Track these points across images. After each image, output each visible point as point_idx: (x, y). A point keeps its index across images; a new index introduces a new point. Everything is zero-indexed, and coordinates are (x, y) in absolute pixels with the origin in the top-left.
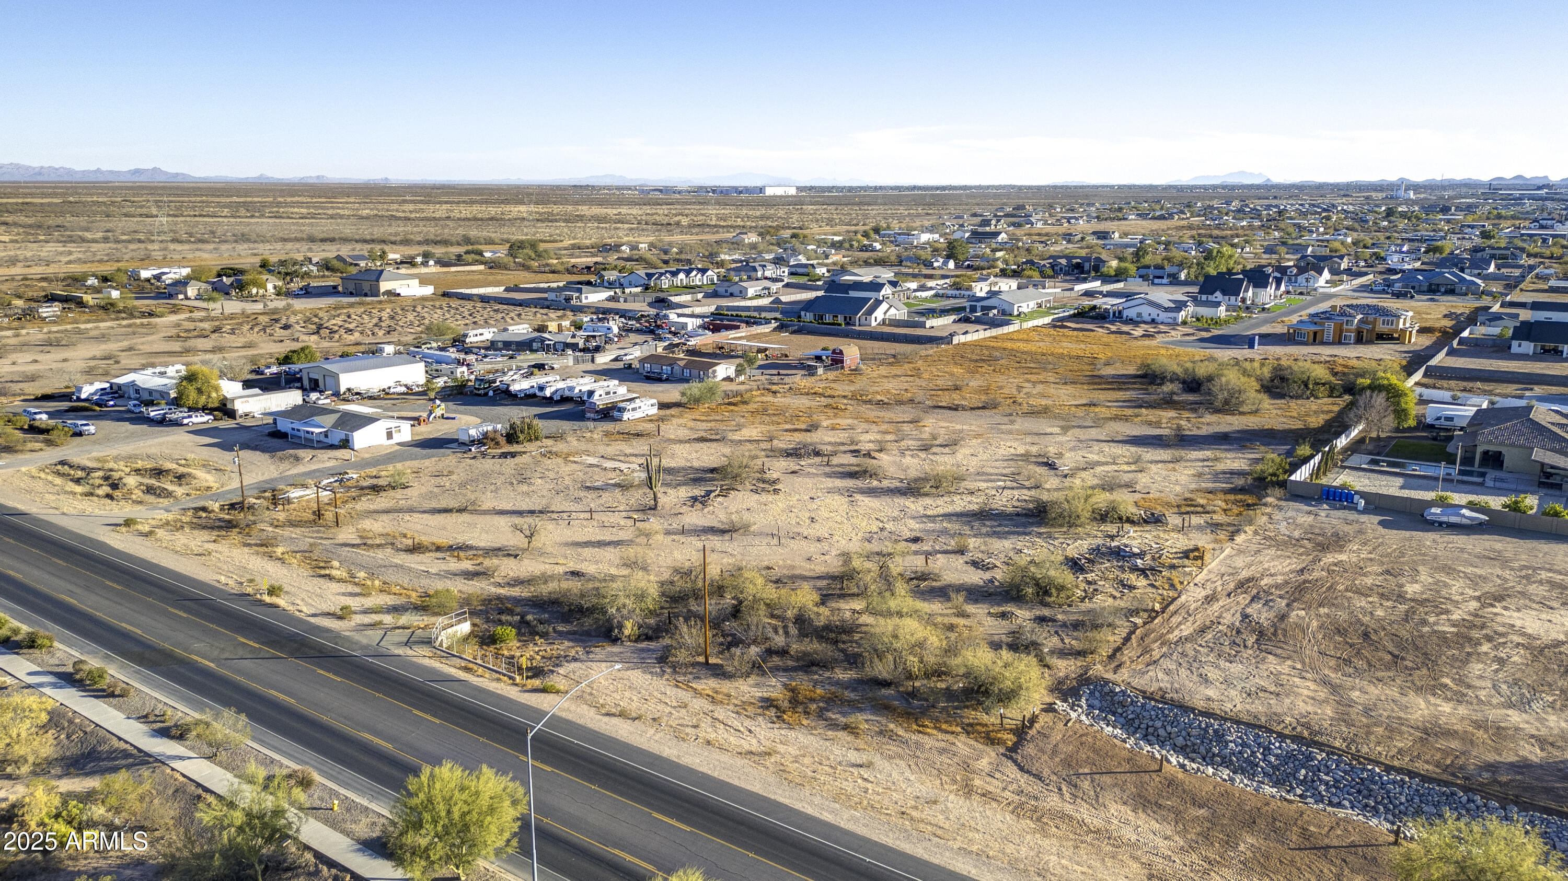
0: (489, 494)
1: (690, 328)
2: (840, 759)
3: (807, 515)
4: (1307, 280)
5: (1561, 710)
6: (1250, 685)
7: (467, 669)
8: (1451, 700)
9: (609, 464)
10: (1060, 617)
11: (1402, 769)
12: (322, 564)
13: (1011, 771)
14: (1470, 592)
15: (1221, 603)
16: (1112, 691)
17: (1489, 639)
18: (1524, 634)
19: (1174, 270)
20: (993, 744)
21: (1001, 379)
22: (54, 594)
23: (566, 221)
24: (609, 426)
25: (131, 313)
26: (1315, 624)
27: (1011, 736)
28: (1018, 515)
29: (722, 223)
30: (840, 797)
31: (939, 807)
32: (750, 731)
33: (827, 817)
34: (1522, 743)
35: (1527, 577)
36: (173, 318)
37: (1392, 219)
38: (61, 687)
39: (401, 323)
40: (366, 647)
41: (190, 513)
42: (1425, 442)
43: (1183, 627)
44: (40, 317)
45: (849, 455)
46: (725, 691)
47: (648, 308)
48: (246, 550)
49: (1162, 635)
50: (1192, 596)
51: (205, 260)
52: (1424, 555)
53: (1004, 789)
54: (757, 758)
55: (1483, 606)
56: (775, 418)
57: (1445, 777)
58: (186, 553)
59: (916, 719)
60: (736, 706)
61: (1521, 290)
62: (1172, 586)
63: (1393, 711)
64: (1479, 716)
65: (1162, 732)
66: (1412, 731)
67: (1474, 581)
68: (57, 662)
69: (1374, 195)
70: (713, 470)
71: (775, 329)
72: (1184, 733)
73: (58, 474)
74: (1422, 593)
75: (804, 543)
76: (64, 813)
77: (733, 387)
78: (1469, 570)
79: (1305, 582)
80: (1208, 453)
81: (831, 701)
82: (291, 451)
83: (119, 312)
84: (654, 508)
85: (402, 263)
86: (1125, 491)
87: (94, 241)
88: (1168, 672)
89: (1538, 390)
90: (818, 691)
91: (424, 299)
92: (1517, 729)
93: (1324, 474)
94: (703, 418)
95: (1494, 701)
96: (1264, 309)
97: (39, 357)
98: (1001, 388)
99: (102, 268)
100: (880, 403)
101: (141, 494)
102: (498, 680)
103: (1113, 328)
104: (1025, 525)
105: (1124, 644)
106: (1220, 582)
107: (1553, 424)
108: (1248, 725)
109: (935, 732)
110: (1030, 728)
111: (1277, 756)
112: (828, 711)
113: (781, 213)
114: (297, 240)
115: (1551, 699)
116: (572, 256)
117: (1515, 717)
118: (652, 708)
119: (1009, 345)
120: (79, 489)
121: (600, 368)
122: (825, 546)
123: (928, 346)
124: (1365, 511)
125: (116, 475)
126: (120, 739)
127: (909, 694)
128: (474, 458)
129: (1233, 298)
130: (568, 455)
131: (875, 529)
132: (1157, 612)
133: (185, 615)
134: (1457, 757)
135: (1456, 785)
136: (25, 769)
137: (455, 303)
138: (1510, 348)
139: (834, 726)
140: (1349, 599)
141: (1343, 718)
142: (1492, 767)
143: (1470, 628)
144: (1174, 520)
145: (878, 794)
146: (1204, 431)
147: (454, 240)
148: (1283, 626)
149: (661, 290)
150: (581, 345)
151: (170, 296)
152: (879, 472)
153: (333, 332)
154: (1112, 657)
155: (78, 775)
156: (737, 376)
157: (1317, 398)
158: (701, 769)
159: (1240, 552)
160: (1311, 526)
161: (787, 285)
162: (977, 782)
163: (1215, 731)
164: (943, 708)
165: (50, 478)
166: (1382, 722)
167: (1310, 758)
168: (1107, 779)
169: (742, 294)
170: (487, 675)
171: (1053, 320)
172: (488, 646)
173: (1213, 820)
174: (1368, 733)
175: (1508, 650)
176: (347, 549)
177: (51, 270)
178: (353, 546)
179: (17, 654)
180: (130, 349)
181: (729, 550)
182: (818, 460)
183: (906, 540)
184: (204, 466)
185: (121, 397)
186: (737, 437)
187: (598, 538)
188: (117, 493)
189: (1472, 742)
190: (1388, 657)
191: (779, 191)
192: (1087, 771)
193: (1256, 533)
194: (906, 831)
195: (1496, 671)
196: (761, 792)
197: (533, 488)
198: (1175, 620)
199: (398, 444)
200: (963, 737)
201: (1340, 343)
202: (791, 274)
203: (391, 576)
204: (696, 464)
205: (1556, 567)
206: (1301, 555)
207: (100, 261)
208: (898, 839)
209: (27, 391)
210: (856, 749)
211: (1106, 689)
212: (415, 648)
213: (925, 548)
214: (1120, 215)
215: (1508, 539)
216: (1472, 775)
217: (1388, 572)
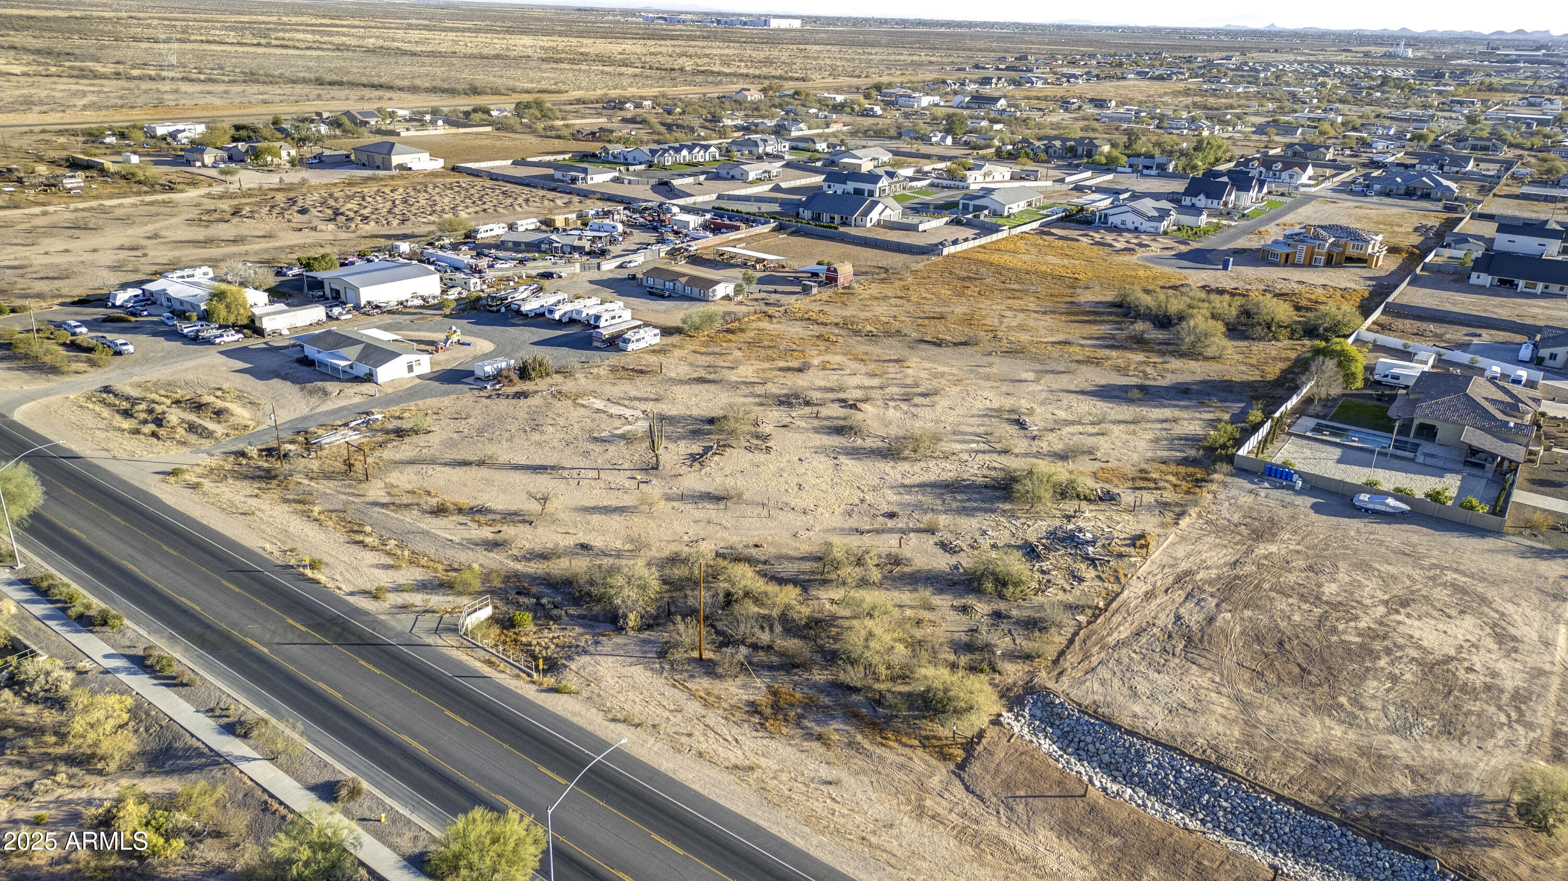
0: (504, 442)
1: (692, 226)
2: (812, 775)
3: (796, 480)
4: (1291, 176)
5: (1437, 737)
6: (1172, 701)
7: (490, 663)
8: (1343, 722)
9: (615, 410)
10: (1014, 612)
11: (1290, 799)
12: (356, 528)
13: (958, 789)
14: (1380, 595)
15: (1158, 601)
16: (1052, 703)
17: (1388, 651)
18: (1419, 648)
19: (1163, 160)
20: (945, 759)
21: (984, 304)
22: (116, 559)
23: (572, 61)
24: (614, 359)
25: (152, 186)
26: (1238, 629)
27: (960, 752)
28: (986, 487)
29: (727, 70)
30: (810, 819)
31: (895, 832)
32: (736, 741)
33: (799, 843)
34: (1397, 774)
35: (1433, 578)
36: (193, 194)
37: (1386, 88)
38: (135, 673)
39: (413, 209)
40: (400, 634)
41: (231, 459)
42: (1370, 403)
43: (1121, 628)
44: (65, 189)
45: (836, 405)
46: (716, 692)
47: (650, 195)
48: (286, 507)
49: (1103, 637)
50: (1134, 590)
51: (216, 108)
52: (1346, 548)
53: (951, 810)
54: (741, 773)
55: (1389, 613)
56: (770, 352)
57: (1326, 810)
58: (231, 510)
59: (881, 731)
60: (725, 710)
61: (1495, 195)
62: (1117, 579)
63: (1291, 734)
64: (1364, 742)
65: (1091, 747)
66: (1305, 757)
67: (1387, 581)
68: (128, 643)
69: (1373, 49)
70: (711, 421)
71: (774, 230)
72: (1110, 751)
73: (103, 402)
74: (1338, 594)
75: (791, 515)
76: (153, 822)
77: (731, 307)
78: (1384, 568)
79: (1237, 577)
80: (1167, 413)
81: (809, 706)
82: (319, 384)
83: (139, 182)
84: (655, 468)
85: (411, 120)
86: (1087, 458)
87: (105, 77)
88: (1103, 683)
89: (1487, 336)
90: (798, 695)
91: (434, 174)
92: (1396, 758)
93: (1272, 442)
94: (703, 350)
95: (1381, 725)
96: (1244, 215)
97: (70, 245)
98: (984, 317)
99: (118, 117)
100: (870, 335)
101: (183, 432)
102: (518, 676)
103: (1097, 237)
104: (992, 500)
105: (1068, 647)
106: (1160, 576)
107: (1487, 399)
108: (1165, 746)
109: (895, 745)
110: (978, 743)
111: (1186, 779)
112: (805, 718)
113: (784, 56)
114: (305, 81)
115: (1430, 724)
116: (578, 114)
117: (1397, 745)
118: (654, 713)
119: (995, 258)
120: (126, 424)
121: (605, 278)
122: (810, 519)
123: (919, 257)
124: (1299, 493)
125: (159, 409)
126: (192, 735)
127: (875, 701)
128: (489, 397)
129: (1216, 202)
130: (577, 396)
131: (857, 501)
132: (1101, 610)
133: (237, 590)
134: (1339, 787)
135: (1333, 818)
136: (113, 766)
137: (465, 180)
138: (1469, 278)
139: (809, 736)
140: (1271, 600)
141: (1248, 742)
142: (1366, 801)
143: (1373, 639)
144: (1128, 498)
145: (843, 816)
146: (1168, 380)
147: (460, 87)
148: (1209, 631)
149: (664, 168)
150: (587, 249)
151: (189, 163)
152: (864, 428)
153: (349, 219)
154: (1056, 662)
155: (159, 773)
156: (736, 295)
157: (1278, 340)
158: (693, 787)
159: (1183, 539)
160: (1251, 508)
161: (789, 165)
162: (928, 803)
163: (1137, 751)
164: (905, 717)
165: (97, 408)
166: (1281, 746)
167: (1214, 783)
168: (1039, 803)
169: (743, 178)
170: (508, 671)
171: (1041, 225)
172: (508, 630)
173: (1123, 850)
174: (1267, 758)
175: (1402, 666)
176: (377, 509)
177: (68, 117)
178: (383, 505)
179: (91, 631)
180: (155, 236)
181: (724, 522)
182: (807, 410)
183: (883, 515)
184: (239, 397)
185: (154, 303)
186: (733, 376)
187: (605, 504)
188: (162, 432)
189: (1354, 771)
190: (1297, 670)
191: (784, 24)
192: (1022, 793)
193: (1200, 516)
194: (865, 859)
195: (1388, 690)
196: (744, 814)
197: (545, 437)
198: (1117, 619)
199: (419, 377)
200: (919, 751)
201: (1310, 265)
202: (792, 148)
203: (420, 545)
204: (695, 412)
205: (1462, 567)
206: (1236, 544)
207: (115, 107)
208: (857, 868)
209: (64, 291)
210: (828, 763)
211: (1048, 700)
212: (444, 636)
213: (900, 525)
214: (1118, 72)
215: (1425, 530)
216: (1348, 808)
217: (1311, 568)
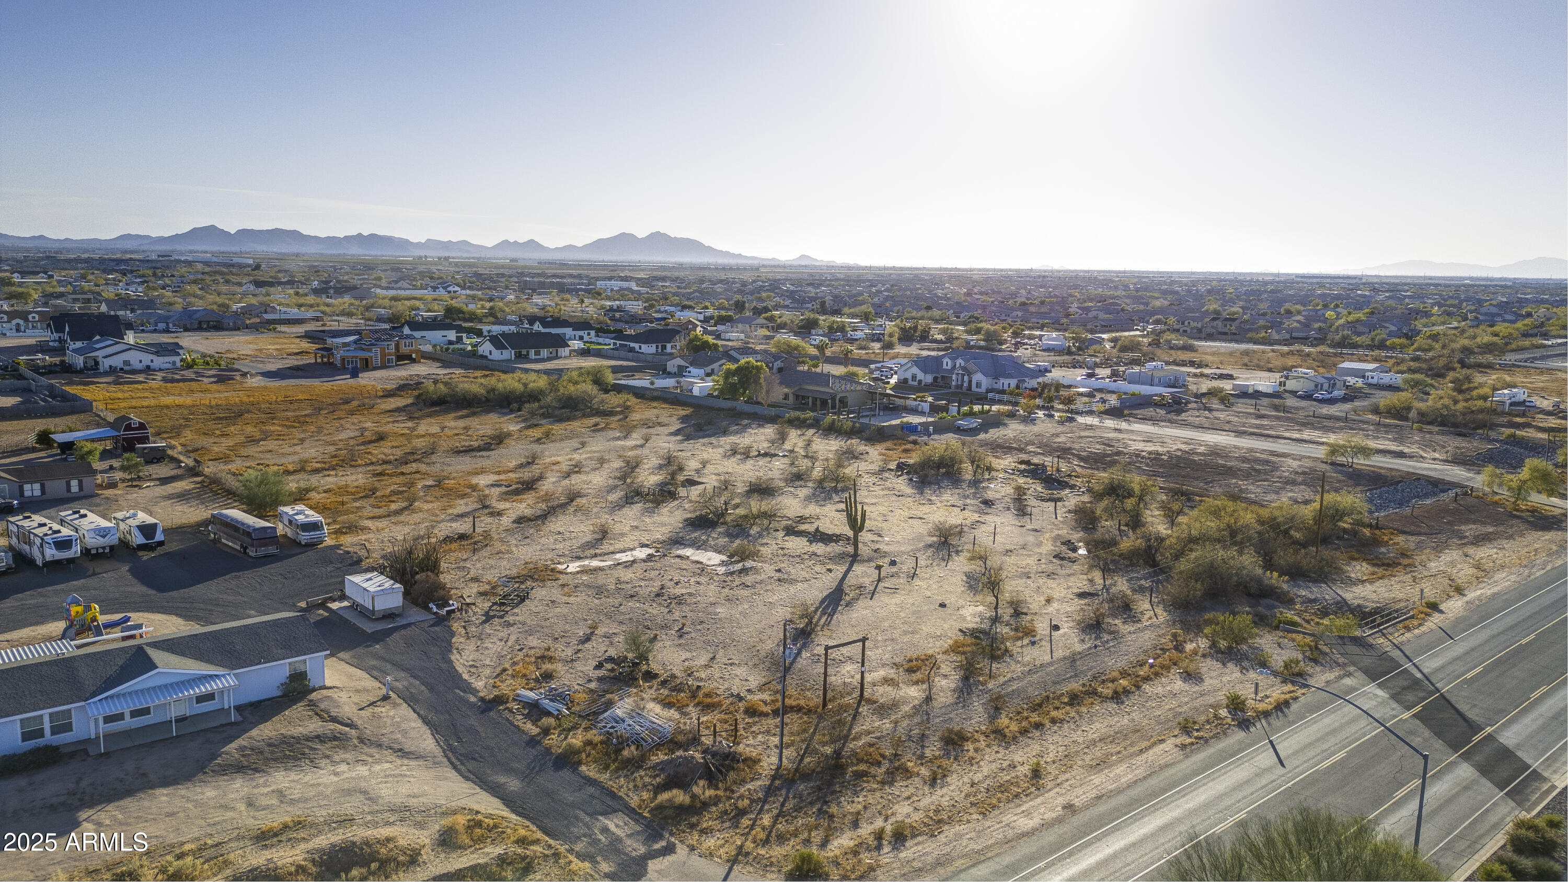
84: (853, 556)
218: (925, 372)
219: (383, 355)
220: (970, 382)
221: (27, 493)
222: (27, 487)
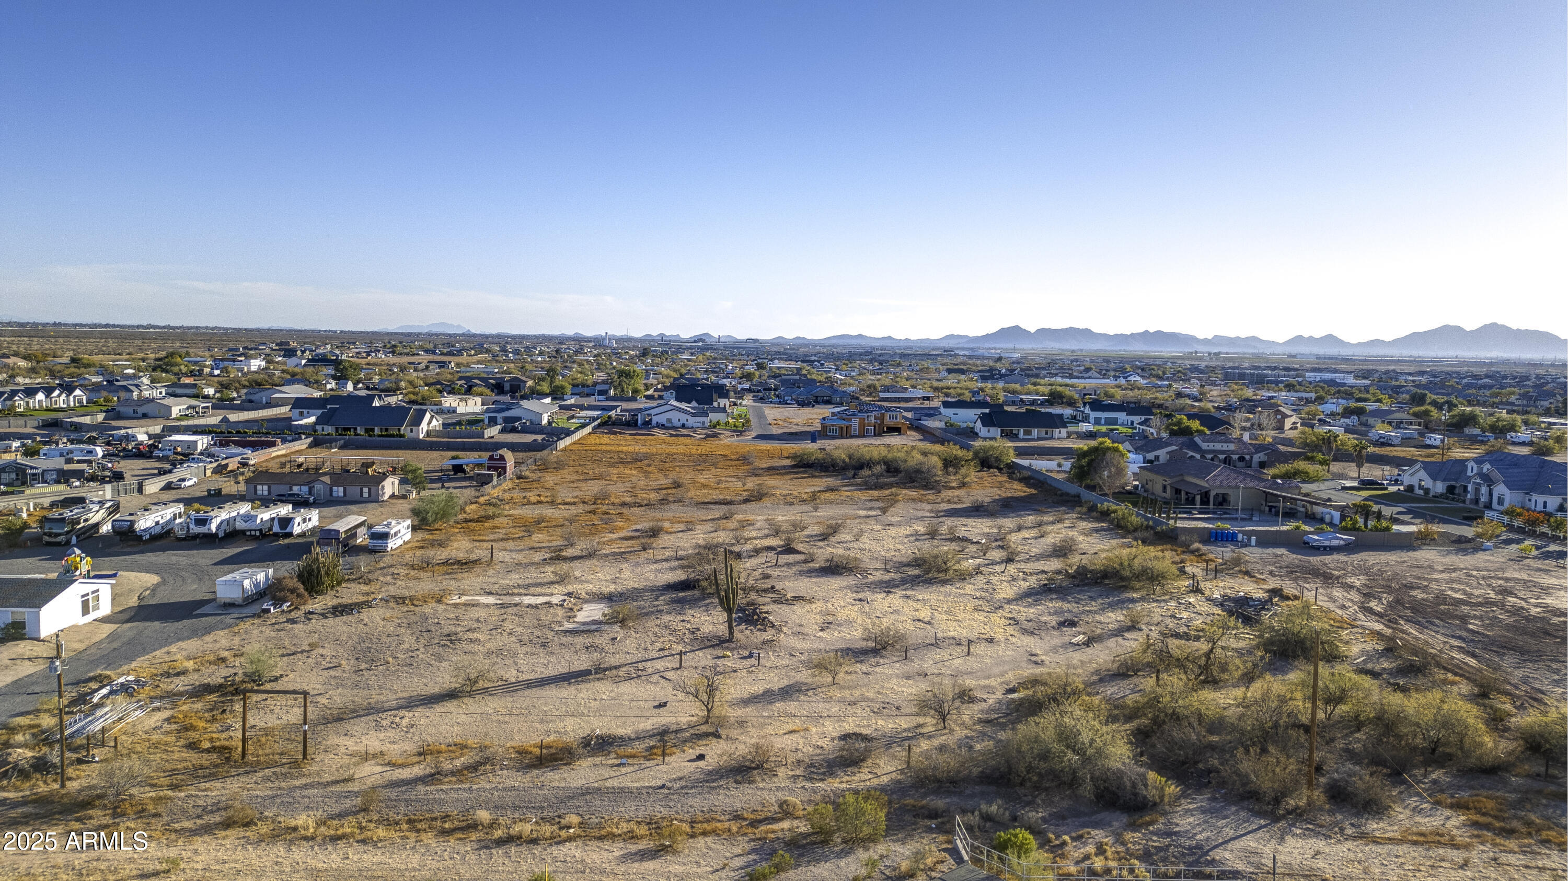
19: (604, 387)
71: (311, 446)
84: (730, 639)
124: (1259, 546)
138: (976, 434)
149: (19, 414)
150: (88, 472)
171: (593, 428)
199: (100, 621)
201: (864, 436)
218: (1434, 478)
219: (862, 425)
220: (1491, 494)
221: (335, 494)
222: (335, 489)
